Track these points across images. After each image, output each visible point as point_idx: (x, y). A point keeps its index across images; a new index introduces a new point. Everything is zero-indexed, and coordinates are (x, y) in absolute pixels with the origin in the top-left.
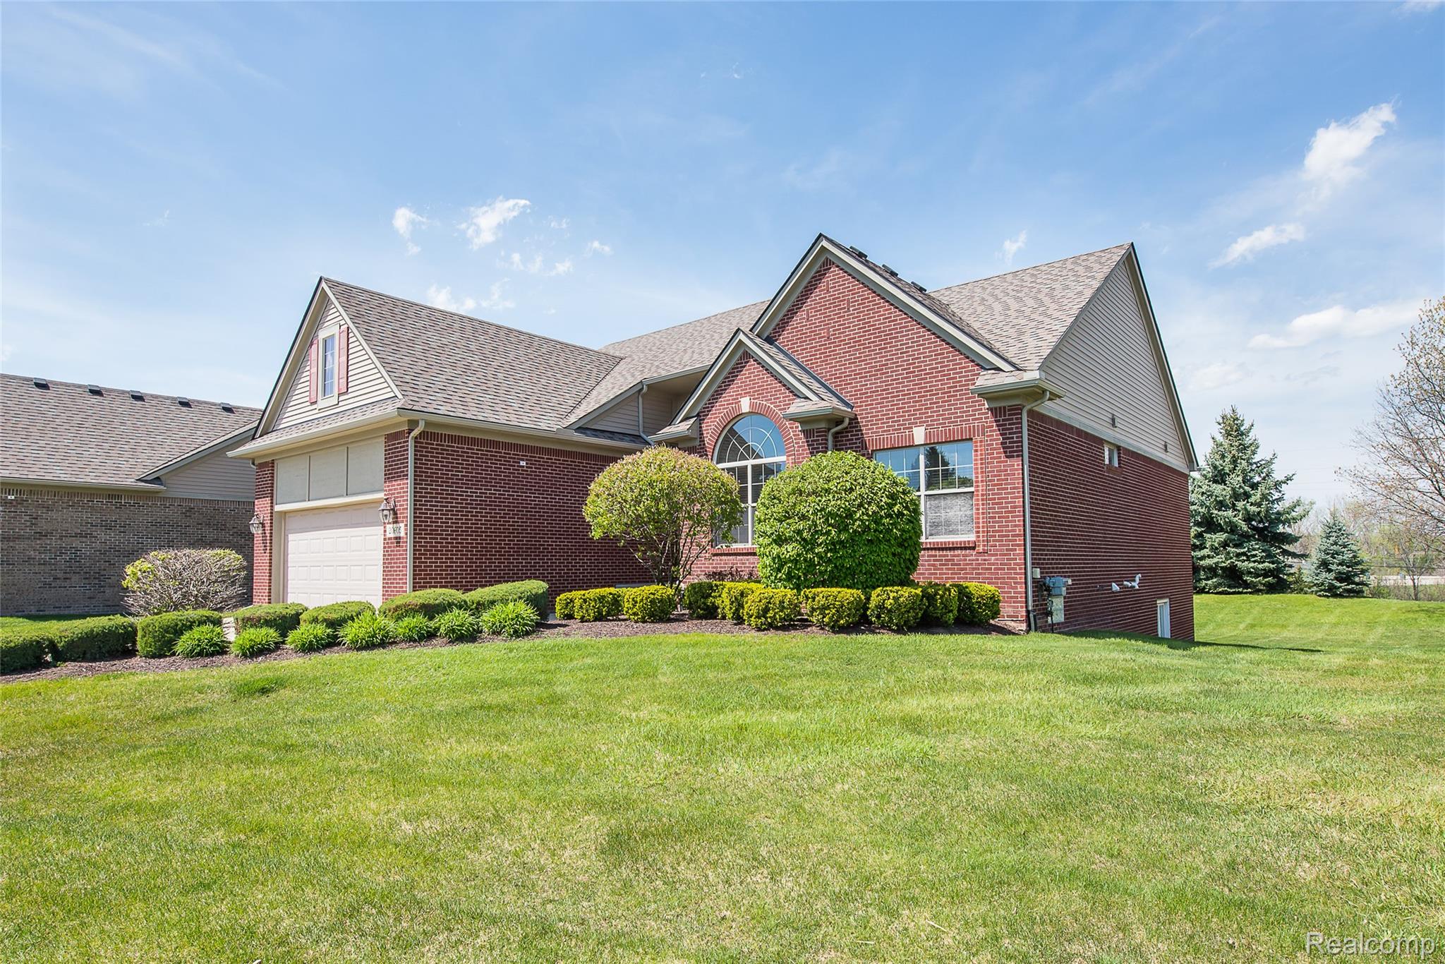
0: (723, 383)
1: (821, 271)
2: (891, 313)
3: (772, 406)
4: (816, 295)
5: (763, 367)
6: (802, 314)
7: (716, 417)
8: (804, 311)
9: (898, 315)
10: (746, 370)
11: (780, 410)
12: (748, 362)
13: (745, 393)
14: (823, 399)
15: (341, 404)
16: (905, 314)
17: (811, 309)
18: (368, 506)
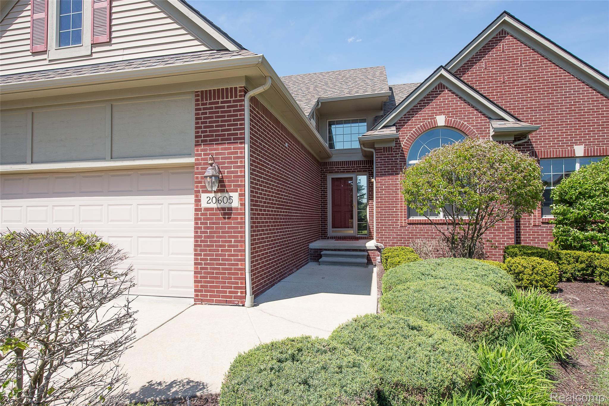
0: (418, 104)
1: (497, 38)
2: (557, 71)
3: (466, 123)
4: (493, 54)
5: (456, 95)
6: (483, 63)
7: (413, 128)
8: (483, 62)
9: (563, 73)
10: (442, 97)
11: (472, 126)
12: (443, 91)
13: (439, 113)
14: (519, 120)
15: (94, 56)
16: (568, 73)
17: (488, 62)
18: (140, 172)
